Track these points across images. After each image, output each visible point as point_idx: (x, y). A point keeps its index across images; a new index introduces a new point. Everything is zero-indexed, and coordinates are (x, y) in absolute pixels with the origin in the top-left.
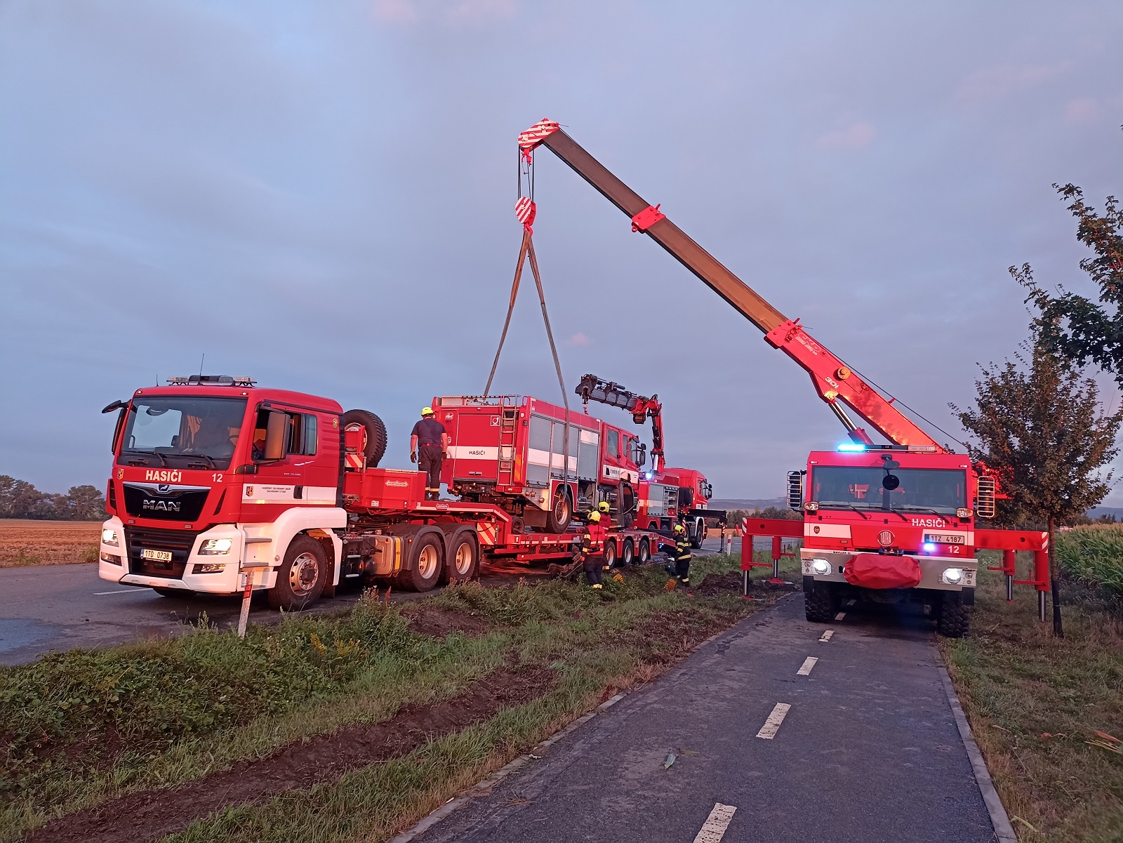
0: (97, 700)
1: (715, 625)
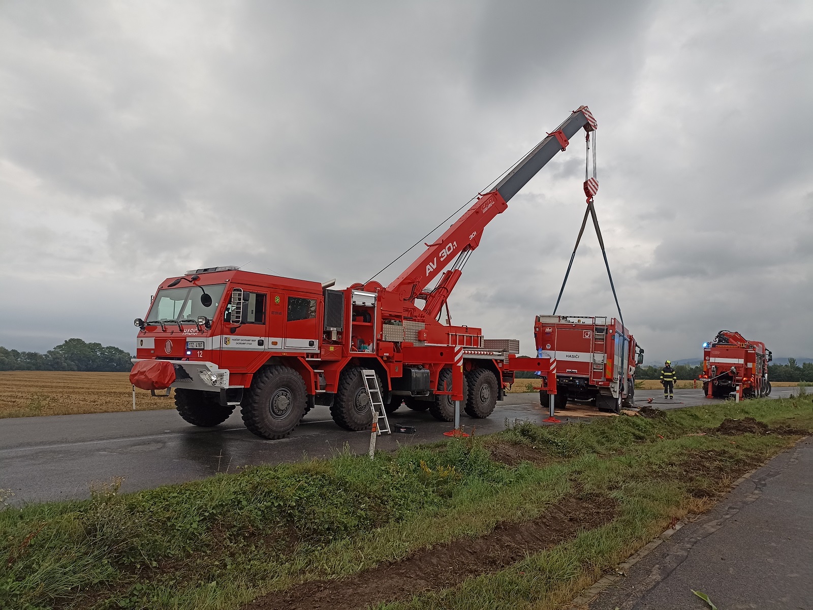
0: (282, 504)
1: (745, 463)
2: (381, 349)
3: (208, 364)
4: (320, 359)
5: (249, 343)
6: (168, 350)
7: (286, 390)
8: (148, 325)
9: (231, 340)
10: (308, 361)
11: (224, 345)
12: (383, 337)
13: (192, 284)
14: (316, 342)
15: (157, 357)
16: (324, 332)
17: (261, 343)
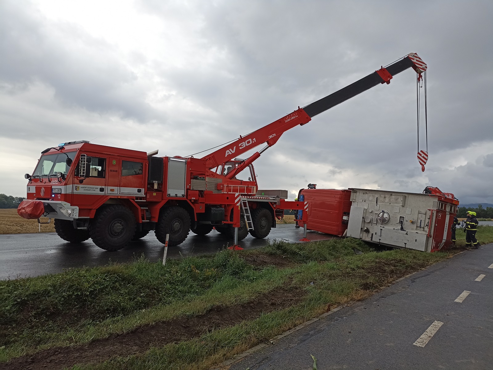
1: (412, 268)
2: (190, 195)
3: (64, 203)
4: (145, 201)
5: (93, 190)
6: (42, 194)
7: (121, 220)
8: (34, 178)
9: (80, 188)
10: (136, 202)
11: (75, 191)
12: (191, 188)
13: (59, 152)
14: (143, 190)
15: (37, 198)
16: (148, 184)
17: (102, 190)
